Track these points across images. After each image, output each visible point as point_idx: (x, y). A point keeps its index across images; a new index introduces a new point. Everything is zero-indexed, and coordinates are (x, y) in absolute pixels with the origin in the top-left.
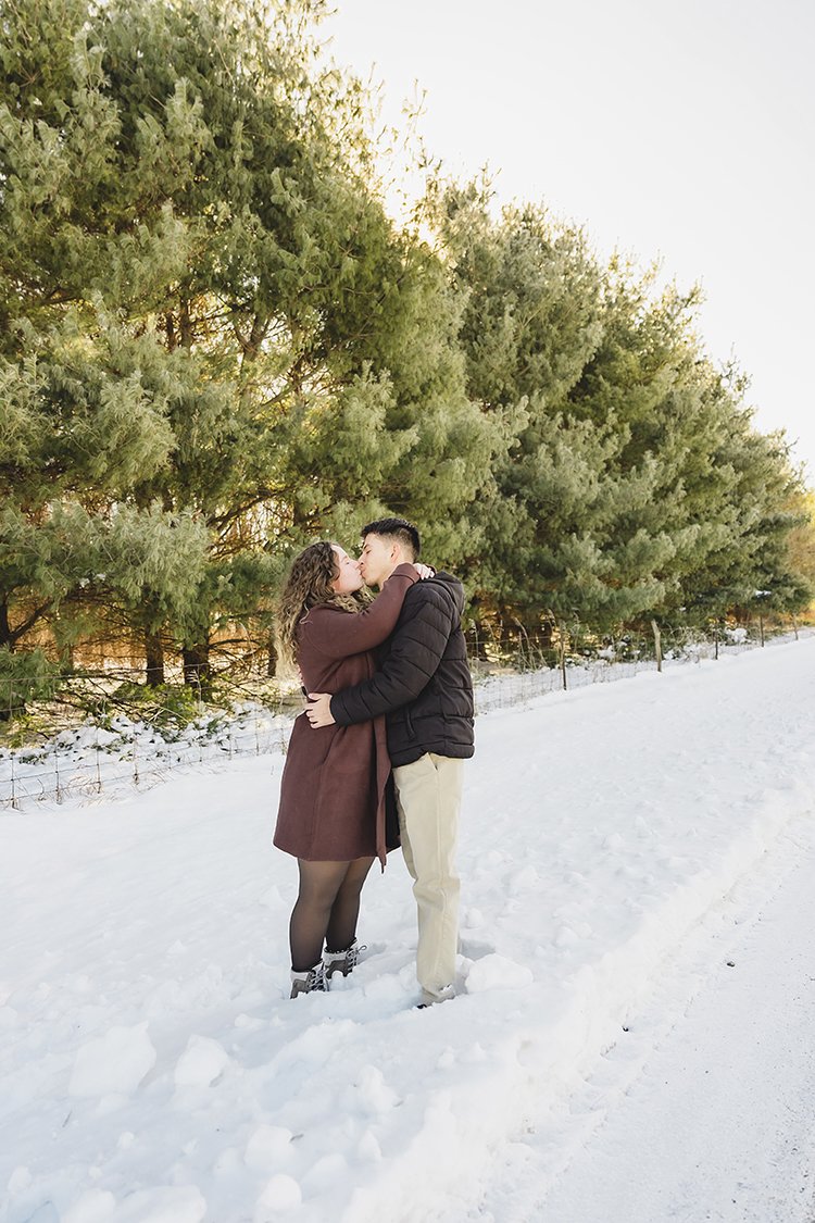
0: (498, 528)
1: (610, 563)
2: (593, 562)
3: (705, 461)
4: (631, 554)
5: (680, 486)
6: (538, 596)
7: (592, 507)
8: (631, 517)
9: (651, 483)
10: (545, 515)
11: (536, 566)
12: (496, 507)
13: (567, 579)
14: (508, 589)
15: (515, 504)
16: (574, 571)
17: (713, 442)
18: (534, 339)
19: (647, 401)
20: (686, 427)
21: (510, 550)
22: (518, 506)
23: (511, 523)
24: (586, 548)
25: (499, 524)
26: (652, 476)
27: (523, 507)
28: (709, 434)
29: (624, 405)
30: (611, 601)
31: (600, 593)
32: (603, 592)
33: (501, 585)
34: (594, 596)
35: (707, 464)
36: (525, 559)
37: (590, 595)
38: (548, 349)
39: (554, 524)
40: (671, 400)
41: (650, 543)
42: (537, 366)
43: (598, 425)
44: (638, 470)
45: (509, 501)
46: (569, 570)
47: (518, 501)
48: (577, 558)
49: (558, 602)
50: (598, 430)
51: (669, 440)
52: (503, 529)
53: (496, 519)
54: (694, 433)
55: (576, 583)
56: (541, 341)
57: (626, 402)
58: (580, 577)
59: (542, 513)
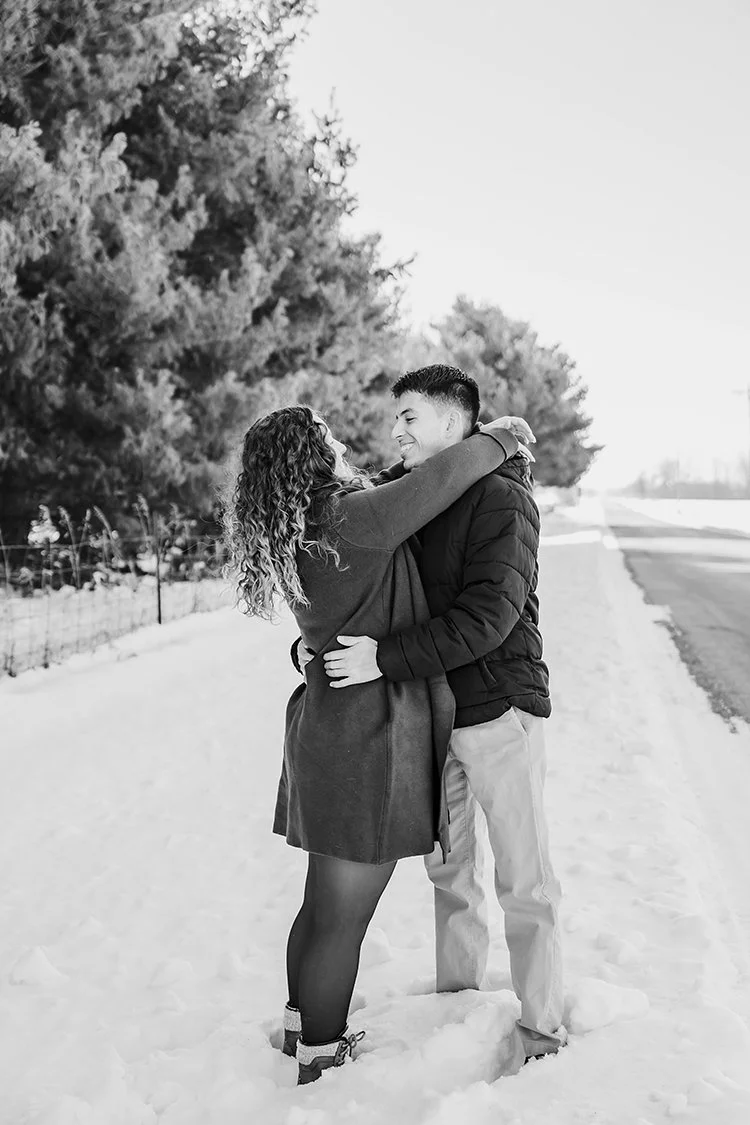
0: (12, 347)
1: (187, 423)
2: (168, 420)
3: (307, 273)
4: (215, 411)
5: (280, 309)
6: (73, 469)
7: (159, 329)
8: (205, 349)
9: (251, 300)
10: (86, 333)
11: (70, 418)
12: (13, 309)
13: (126, 443)
14: (23, 454)
15: (44, 310)
16: (136, 432)
17: (322, 245)
18: (55, 17)
19: (232, 165)
20: (285, 216)
21: (24, 388)
22: (49, 315)
23: (35, 342)
24: (159, 396)
25: (16, 341)
26: (253, 291)
27: (56, 317)
28: (316, 233)
29: (198, 164)
30: (186, 485)
31: (173, 472)
32: (178, 470)
33: (12, 445)
34: (164, 475)
35: (310, 279)
36: (52, 406)
37: (158, 473)
38: (80, 40)
39: (99, 351)
40: (262, 167)
41: (243, 398)
42: (67, 67)
43: (163, 190)
44: (232, 277)
45: (35, 303)
46: (128, 430)
47: (49, 305)
48: (142, 411)
49: (105, 483)
50: (162, 200)
51: (261, 233)
52: (21, 350)
53: (11, 331)
54: (292, 227)
55: (137, 451)
56: (68, 23)
57: (198, 159)
58: (145, 444)
59: (82, 329)
